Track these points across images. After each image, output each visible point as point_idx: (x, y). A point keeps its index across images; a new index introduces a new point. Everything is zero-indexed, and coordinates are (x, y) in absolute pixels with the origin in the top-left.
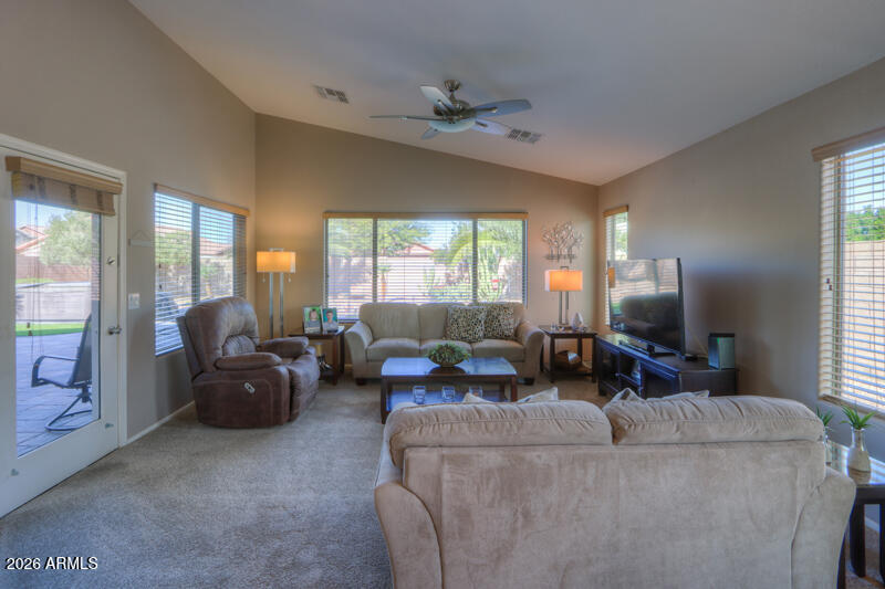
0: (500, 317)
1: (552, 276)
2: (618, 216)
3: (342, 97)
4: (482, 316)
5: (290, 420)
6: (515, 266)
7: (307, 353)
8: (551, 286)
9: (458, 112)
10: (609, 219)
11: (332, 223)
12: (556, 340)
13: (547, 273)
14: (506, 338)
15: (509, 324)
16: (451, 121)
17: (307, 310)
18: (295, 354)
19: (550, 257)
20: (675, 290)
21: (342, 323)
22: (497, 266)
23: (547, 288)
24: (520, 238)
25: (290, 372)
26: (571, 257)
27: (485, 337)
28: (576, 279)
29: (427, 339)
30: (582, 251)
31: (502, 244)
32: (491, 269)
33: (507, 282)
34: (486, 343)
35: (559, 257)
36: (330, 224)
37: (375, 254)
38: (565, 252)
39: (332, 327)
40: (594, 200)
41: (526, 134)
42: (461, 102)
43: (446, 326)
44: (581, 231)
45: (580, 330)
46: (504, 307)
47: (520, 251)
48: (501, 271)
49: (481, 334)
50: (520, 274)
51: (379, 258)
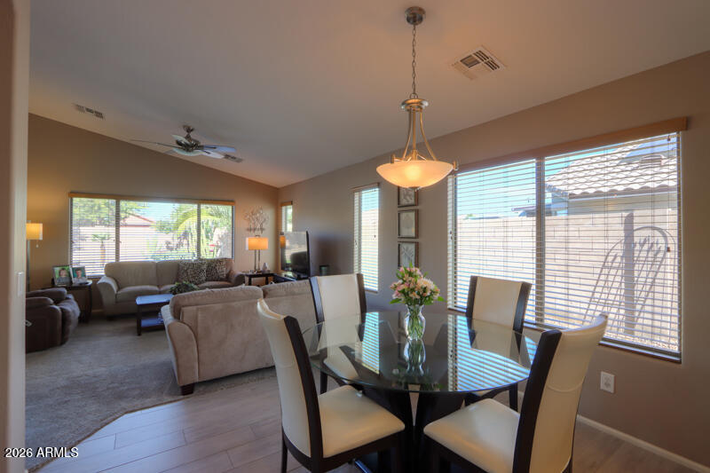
0: (217, 268)
1: (250, 241)
2: (289, 207)
3: (99, 115)
4: (205, 267)
5: (63, 343)
6: (226, 235)
7: (68, 298)
8: (249, 246)
9: (192, 146)
10: (284, 208)
11: (76, 200)
12: (252, 279)
13: (247, 239)
14: (222, 280)
15: (223, 271)
16: (188, 151)
17: (57, 269)
18: (59, 299)
19: (250, 230)
20: (306, 250)
21: (89, 279)
22: (212, 235)
23: (247, 248)
24: (230, 215)
25: (62, 309)
26: (262, 229)
27: (206, 280)
28: (265, 243)
29: (163, 285)
30: (269, 226)
31: (217, 219)
32: (207, 237)
33: (220, 247)
34: (207, 284)
35: (255, 230)
36: (74, 202)
37: (118, 226)
38: (259, 226)
39: (81, 281)
40: (276, 197)
41: (234, 158)
42: (195, 141)
43: (178, 275)
44: (268, 213)
45: (267, 272)
46: (219, 261)
47: (230, 223)
48: (215, 239)
49: (204, 278)
50: (230, 241)
51: (121, 228)
